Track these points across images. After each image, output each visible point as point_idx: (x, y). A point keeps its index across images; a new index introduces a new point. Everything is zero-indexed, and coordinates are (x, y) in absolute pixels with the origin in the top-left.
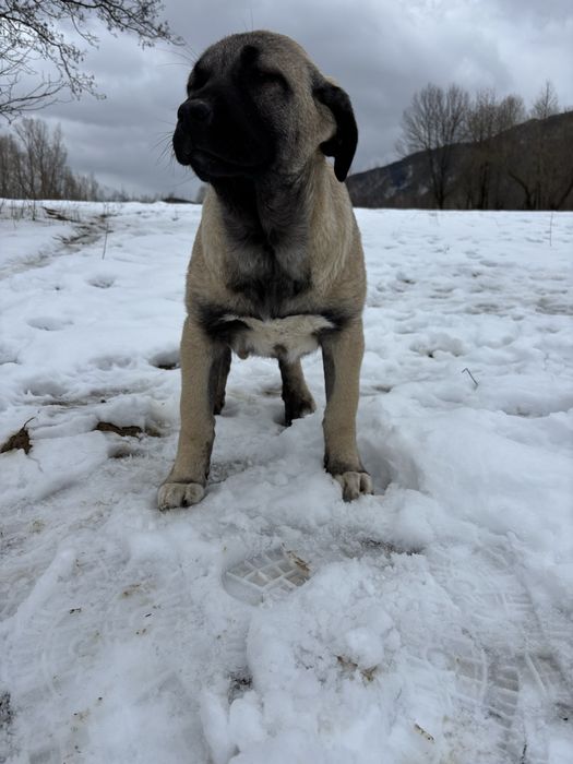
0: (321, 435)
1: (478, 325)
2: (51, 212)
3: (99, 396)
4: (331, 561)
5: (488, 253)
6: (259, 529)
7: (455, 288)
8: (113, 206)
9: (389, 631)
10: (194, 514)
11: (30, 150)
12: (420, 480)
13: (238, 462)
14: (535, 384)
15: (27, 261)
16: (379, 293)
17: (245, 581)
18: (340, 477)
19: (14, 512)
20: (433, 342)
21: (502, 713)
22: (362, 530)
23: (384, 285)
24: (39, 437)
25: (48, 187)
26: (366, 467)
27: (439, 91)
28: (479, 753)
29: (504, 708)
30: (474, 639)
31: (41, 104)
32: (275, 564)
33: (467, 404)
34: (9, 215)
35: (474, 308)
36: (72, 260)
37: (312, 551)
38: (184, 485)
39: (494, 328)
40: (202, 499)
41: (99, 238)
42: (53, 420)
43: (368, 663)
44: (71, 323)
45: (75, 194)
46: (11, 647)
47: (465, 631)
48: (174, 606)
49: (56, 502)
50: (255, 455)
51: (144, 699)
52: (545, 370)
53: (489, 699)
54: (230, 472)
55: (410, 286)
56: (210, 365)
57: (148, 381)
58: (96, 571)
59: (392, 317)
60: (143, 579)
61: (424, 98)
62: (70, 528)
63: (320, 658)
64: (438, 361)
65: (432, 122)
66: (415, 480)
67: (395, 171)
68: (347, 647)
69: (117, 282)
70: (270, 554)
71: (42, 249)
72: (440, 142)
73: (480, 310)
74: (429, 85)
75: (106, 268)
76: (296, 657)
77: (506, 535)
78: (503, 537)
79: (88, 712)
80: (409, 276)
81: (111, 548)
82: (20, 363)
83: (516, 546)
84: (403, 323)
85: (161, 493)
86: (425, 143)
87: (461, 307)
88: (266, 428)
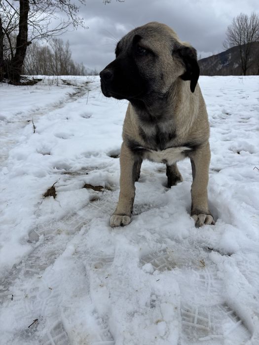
2: (64, 81)
3: (85, 170)
7: (251, 117)
8: (91, 78)
10: (127, 229)
11: (56, 53)
12: (232, 219)
13: (146, 205)
15: (54, 105)
16: (213, 119)
20: (240, 146)
22: (204, 242)
23: (216, 116)
24: (60, 191)
25: (63, 69)
31: (60, 33)
32: (163, 257)
34: (47, 83)
36: (73, 105)
38: (121, 216)
41: (85, 93)
42: (65, 183)
44: (73, 135)
45: (75, 73)
49: (67, 221)
50: (154, 201)
54: (142, 210)
55: (229, 116)
57: (106, 163)
59: (219, 132)
61: (238, 20)
64: (242, 156)
65: (242, 32)
67: (222, 57)
69: (92, 116)
70: (161, 252)
71: (61, 100)
72: (246, 41)
75: (88, 109)
80: (228, 111)
82: (51, 155)
84: (225, 135)
86: (238, 42)
87: (255, 127)
88: (159, 189)
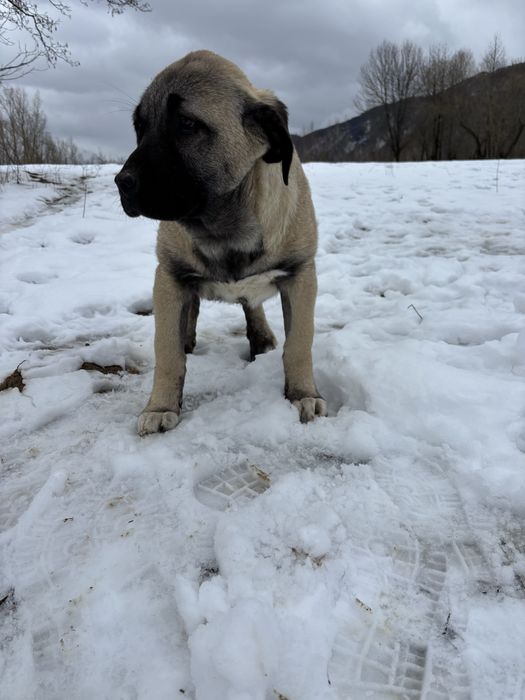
0: (281, 367)
1: (426, 266)
2: (34, 176)
3: (84, 341)
4: (288, 472)
5: (438, 201)
6: (226, 447)
7: (407, 233)
8: (91, 169)
9: (336, 527)
10: (170, 437)
11: (12, 118)
12: (366, 402)
13: (208, 394)
14: (475, 316)
15: (13, 221)
16: (337, 240)
17: (214, 491)
18: (298, 403)
19: (12, 442)
20: (385, 283)
21: (431, 590)
22: (316, 446)
23: (342, 232)
24: (30, 377)
25: (31, 152)
26: (322, 393)
27: (394, 48)
28: (410, 621)
29: (433, 586)
30: (410, 531)
31: (19, 73)
32: (241, 476)
33: (412, 337)
35: (424, 252)
36: (55, 220)
37: (273, 464)
38: (160, 414)
39: (440, 268)
40: (177, 425)
41: (79, 198)
42: (42, 362)
43: (317, 552)
44: (56, 277)
45: (55, 158)
46: (14, 551)
47: (402, 526)
48: (153, 514)
49: (48, 432)
50: (224, 387)
51: (128, 587)
52: (484, 304)
53: (420, 577)
54: (201, 402)
55: (365, 233)
56: (180, 309)
57: (128, 327)
58: (85, 487)
59: (349, 262)
60: (125, 493)
61: (380, 54)
62: (62, 453)
63: (277, 549)
64: (390, 299)
65: (388, 77)
66: (363, 402)
67: (354, 127)
68: (300, 540)
69: (96, 239)
70: (236, 468)
71: (27, 211)
72: (396, 96)
73: (429, 253)
74: (385, 42)
75: (86, 226)
76: (256, 549)
77: (440, 446)
78: (439, 448)
79: (81, 599)
80: (365, 224)
81: (97, 469)
82: (12, 314)
83: (450, 455)
84: (360, 266)
85: (140, 421)
86: (382, 98)
87: (412, 251)
88: (234, 364)
